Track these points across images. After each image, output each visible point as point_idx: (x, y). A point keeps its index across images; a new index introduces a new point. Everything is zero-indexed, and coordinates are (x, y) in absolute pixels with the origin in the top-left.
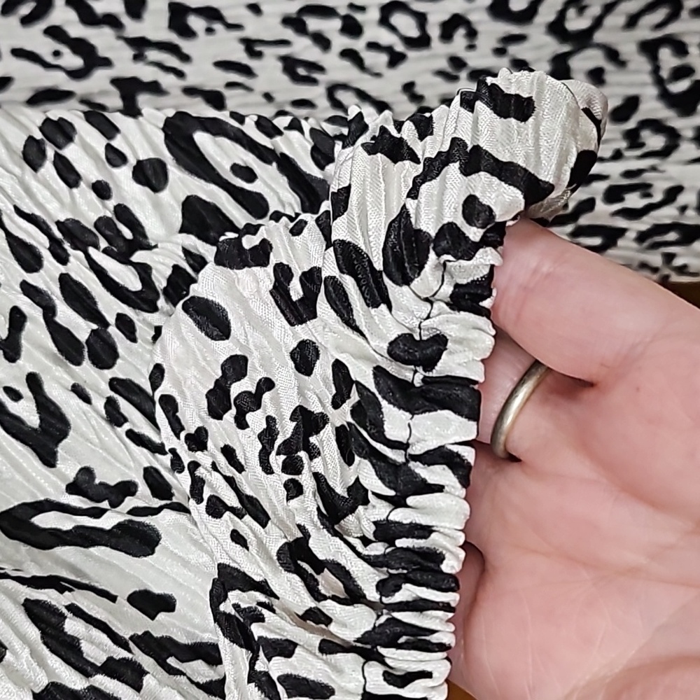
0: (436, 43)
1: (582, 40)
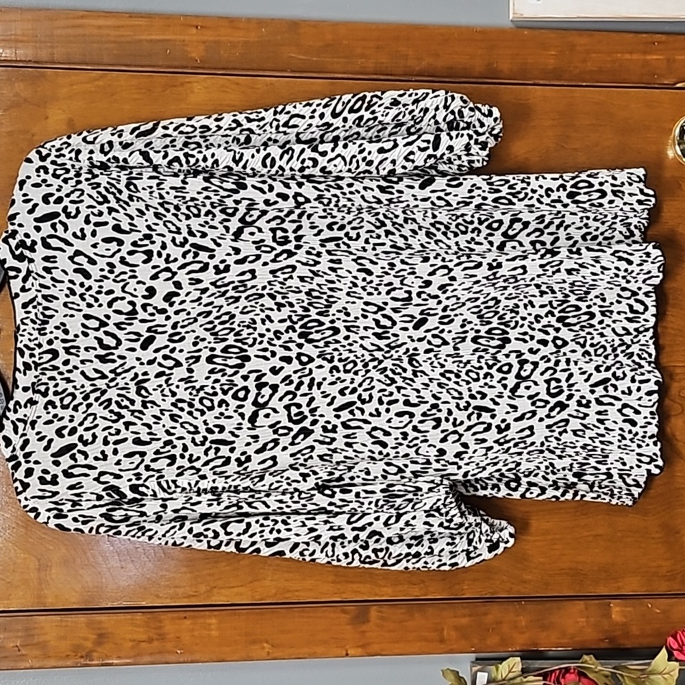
0: (216, 408)
1: (264, 405)
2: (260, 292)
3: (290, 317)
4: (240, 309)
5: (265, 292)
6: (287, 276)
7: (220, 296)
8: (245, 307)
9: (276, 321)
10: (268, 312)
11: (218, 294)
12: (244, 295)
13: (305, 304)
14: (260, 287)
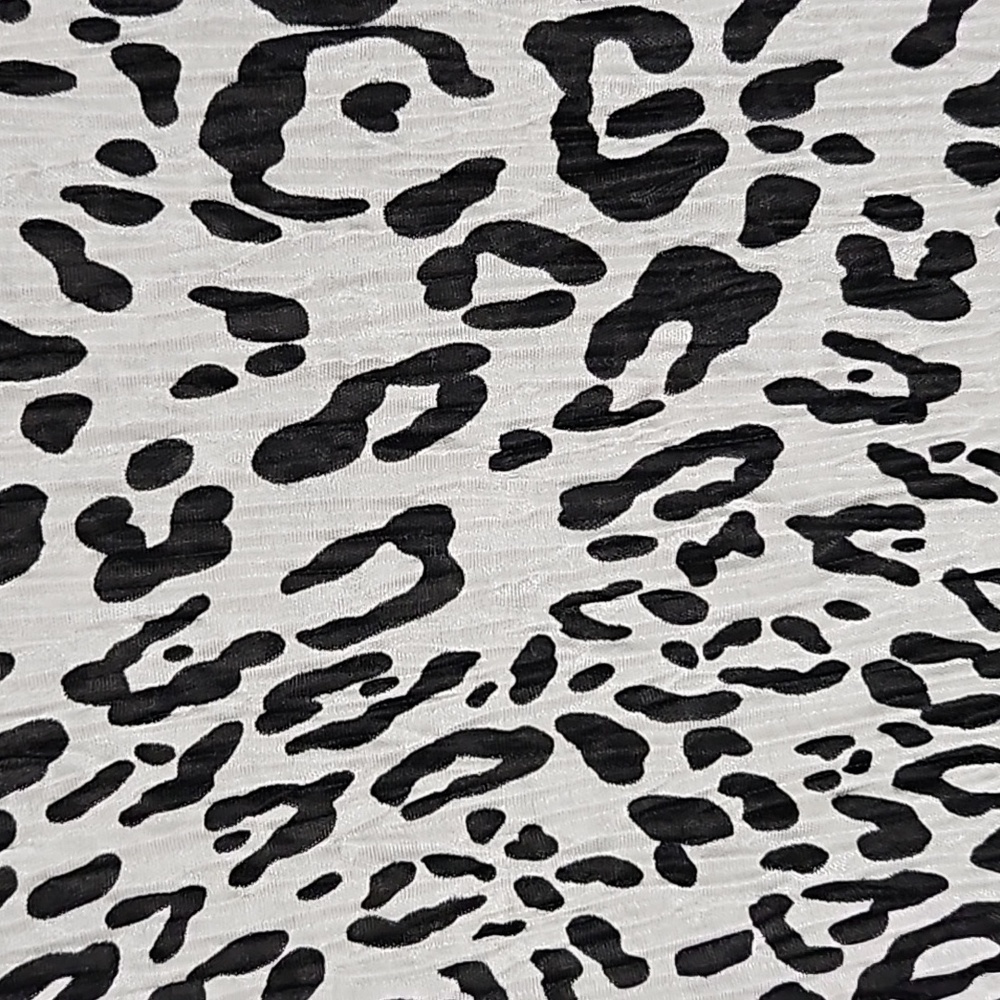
2: (502, 714)
3: (770, 911)
4: (347, 903)
5: (543, 712)
6: (705, 527)
7: (161, 799)
8: (394, 877)
9: (663, 967)
10: (585, 899)
11: (147, 777)
12: (369, 761)
13: (877, 783)
14: (497, 667)
